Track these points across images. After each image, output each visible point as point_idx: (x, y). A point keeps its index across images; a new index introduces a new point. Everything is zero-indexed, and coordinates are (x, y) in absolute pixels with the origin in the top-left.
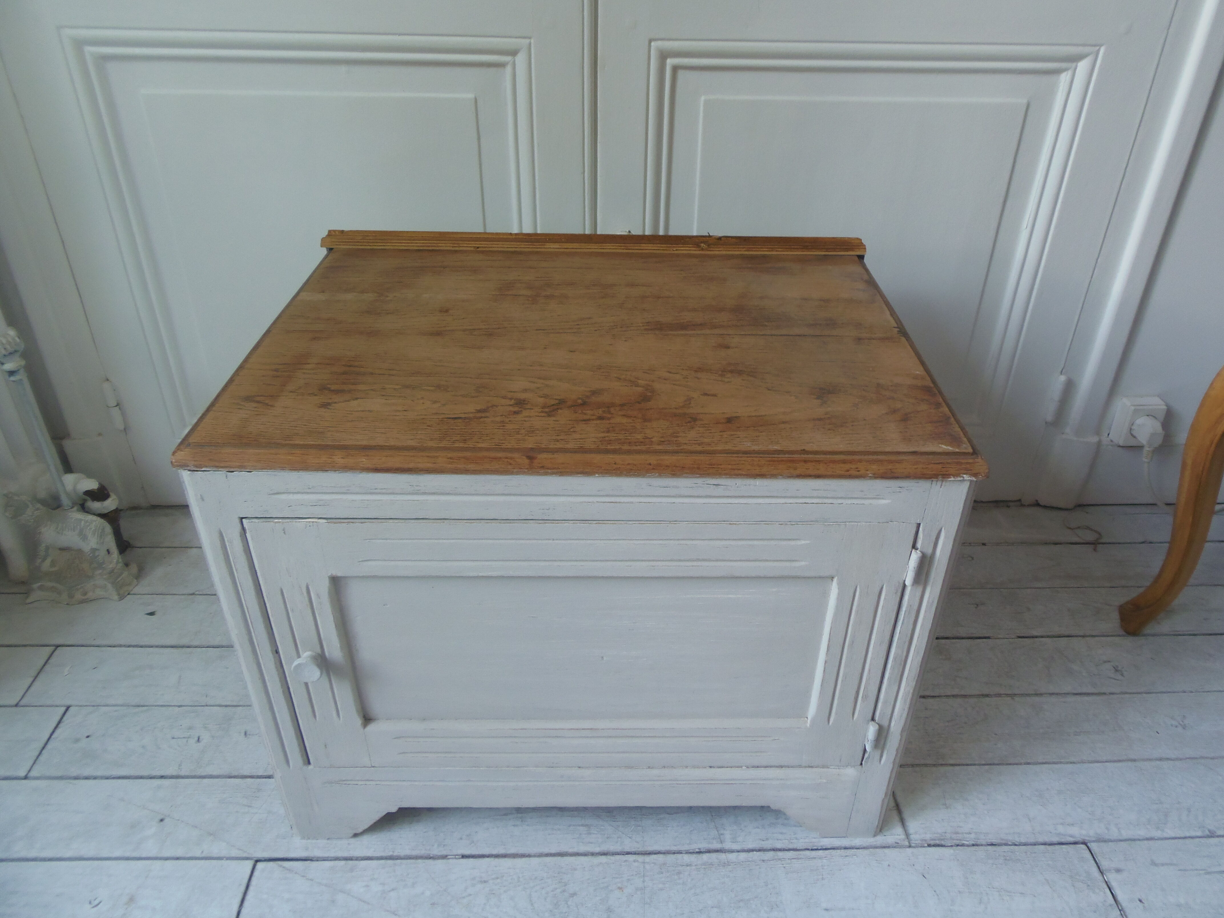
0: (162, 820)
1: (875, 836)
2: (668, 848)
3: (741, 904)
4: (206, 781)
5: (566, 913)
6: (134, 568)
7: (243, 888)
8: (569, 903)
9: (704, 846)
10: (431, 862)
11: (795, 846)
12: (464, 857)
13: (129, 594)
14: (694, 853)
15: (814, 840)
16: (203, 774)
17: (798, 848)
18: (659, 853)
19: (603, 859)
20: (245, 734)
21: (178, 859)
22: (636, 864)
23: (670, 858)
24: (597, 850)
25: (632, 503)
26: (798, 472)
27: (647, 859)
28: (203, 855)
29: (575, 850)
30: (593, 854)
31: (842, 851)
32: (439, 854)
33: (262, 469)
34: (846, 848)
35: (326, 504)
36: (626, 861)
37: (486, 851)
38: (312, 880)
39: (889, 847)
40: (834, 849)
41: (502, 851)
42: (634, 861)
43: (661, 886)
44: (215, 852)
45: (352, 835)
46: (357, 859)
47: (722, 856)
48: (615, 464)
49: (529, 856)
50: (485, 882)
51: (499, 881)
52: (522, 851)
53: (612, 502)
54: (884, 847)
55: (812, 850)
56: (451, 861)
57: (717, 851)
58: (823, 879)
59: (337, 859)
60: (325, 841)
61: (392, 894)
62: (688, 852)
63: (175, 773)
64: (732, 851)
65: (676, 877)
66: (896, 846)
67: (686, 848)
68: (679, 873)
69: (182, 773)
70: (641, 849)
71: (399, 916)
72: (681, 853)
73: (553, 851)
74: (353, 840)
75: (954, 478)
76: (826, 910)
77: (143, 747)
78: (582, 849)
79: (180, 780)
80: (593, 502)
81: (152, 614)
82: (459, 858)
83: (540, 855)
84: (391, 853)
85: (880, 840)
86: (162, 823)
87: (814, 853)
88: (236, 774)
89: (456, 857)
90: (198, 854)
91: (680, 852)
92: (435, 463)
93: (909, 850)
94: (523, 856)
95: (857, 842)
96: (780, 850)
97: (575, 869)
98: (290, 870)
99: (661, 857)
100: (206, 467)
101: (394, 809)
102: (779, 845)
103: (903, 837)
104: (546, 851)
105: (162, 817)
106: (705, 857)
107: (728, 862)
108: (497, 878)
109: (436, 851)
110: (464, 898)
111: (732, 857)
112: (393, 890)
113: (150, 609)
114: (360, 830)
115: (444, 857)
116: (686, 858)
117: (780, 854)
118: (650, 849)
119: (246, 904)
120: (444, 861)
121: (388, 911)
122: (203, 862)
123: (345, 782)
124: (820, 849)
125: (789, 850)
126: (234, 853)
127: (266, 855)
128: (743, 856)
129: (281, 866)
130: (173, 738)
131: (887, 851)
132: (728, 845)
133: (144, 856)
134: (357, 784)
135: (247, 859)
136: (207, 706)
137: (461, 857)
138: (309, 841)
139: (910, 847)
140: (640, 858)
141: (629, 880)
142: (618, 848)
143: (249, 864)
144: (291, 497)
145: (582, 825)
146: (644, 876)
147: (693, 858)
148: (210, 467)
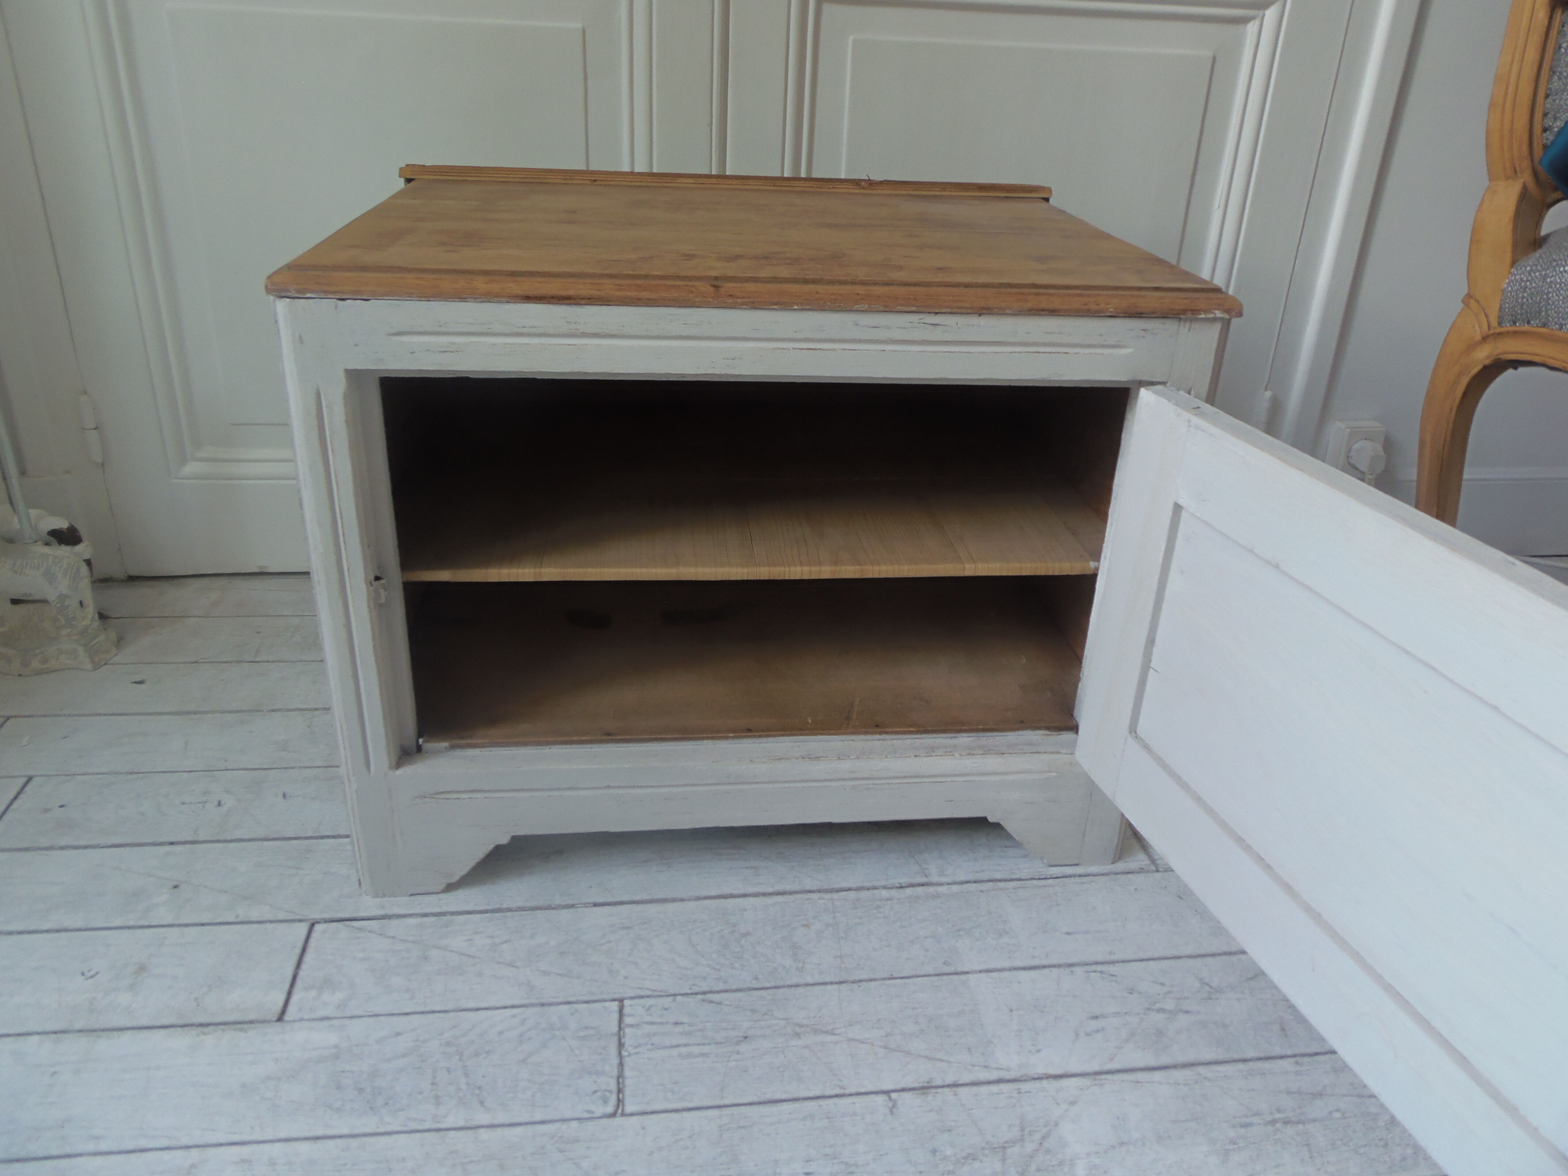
0: (176, 887)
1: (1113, 863)
2: (860, 884)
3: (961, 933)
4: (232, 845)
5: (739, 952)
6: (113, 636)
7: (298, 951)
8: (743, 942)
9: (905, 880)
10: (553, 912)
11: (1018, 876)
12: (595, 905)
13: (105, 664)
14: (892, 888)
15: (1040, 870)
16: (229, 838)
17: (1022, 878)
18: (850, 889)
19: (780, 898)
20: (284, 796)
21: (203, 925)
22: (821, 901)
23: (864, 894)
24: (770, 890)
25: (834, 350)
26: (1030, 305)
27: (836, 896)
28: (239, 920)
29: (742, 891)
30: (764, 894)
31: (1077, 878)
32: (564, 903)
33: (383, 295)
34: (1080, 876)
35: (459, 350)
36: (808, 899)
37: (626, 898)
38: (393, 938)
39: (1132, 873)
40: (1066, 877)
41: (646, 897)
42: (819, 899)
43: (857, 921)
44: (254, 915)
45: (443, 886)
46: (453, 913)
47: (931, 889)
48: (817, 293)
49: (682, 900)
50: (629, 928)
51: (646, 926)
52: (671, 895)
53: (811, 349)
54: (1127, 873)
55: (1039, 879)
56: (579, 909)
57: (923, 885)
58: (1058, 905)
59: (425, 915)
60: (407, 899)
61: (505, 946)
62: (885, 887)
63: (189, 839)
64: (941, 884)
65: (875, 911)
66: (1141, 871)
67: (883, 883)
68: (878, 907)
69: (201, 838)
70: (826, 887)
71: (518, 967)
72: (878, 889)
73: (712, 894)
74: (443, 896)
75: (1205, 314)
76: (1068, 933)
77: (143, 814)
78: (750, 890)
79: (198, 846)
80: (788, 349)
81: (141, 682)
82: (591, 907)
83: (698, 899)
84: (498, 906)
85: (1120, 866)
86: (176, 890)
87: (1043, 882)
88: (276, 836)
89: (586, 905)
90: (231, 918)
91: (875, 888)
92: (600, 290)
93: (1158, 875)
94: (674, 900)
95: (1094, 869)
96: (1000, 881)
97: (745, 910)
98: (360, 929)
99: (852, 895)
100: (312, 292)
101: (504, 840)
102: (998, 876)
103: (1147, 862)
104: (704, 893)
105: (175, 883)
106: (909, 891)
107: (938, 894)
108: (645, 923)
109: (558, 901)
110: (603, 945)
111: (940, 889)
112: (506, 942)
113: (138, 678)
114: (456, 878)
115: (572, 906)
116: (885, 893)
117: (1002, 884)
118: (837, 886)
119: (304, 966)
120: (572, 910)
121: (501, 963)
122: (239, 926)
123: (442, 796)
124: (1050, 878)
125: (1012, 880)
126: (281, 916)
127: (327, 916)
128: (955, 888)
129: (348, 926)
130: (184, 803)
131: (1130, 876)
132: (935, 879)
133: (154, 923)
134: (459, 798)
135: (300, 921)
136: (227, 770)
137: (592, 905)
138: (385, 899)
139: (1158, 871)
140: (827, 896)
141: (815, 917)
142: (797, 887)
143: (303, 928)
144: (415, 339)
145: (747, 868)
146: (834, 912)
147: (894, 893)
148: (316, 292)
